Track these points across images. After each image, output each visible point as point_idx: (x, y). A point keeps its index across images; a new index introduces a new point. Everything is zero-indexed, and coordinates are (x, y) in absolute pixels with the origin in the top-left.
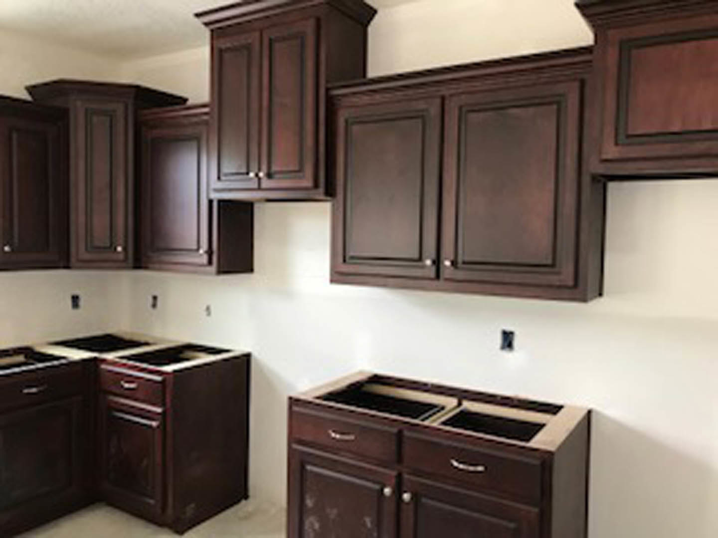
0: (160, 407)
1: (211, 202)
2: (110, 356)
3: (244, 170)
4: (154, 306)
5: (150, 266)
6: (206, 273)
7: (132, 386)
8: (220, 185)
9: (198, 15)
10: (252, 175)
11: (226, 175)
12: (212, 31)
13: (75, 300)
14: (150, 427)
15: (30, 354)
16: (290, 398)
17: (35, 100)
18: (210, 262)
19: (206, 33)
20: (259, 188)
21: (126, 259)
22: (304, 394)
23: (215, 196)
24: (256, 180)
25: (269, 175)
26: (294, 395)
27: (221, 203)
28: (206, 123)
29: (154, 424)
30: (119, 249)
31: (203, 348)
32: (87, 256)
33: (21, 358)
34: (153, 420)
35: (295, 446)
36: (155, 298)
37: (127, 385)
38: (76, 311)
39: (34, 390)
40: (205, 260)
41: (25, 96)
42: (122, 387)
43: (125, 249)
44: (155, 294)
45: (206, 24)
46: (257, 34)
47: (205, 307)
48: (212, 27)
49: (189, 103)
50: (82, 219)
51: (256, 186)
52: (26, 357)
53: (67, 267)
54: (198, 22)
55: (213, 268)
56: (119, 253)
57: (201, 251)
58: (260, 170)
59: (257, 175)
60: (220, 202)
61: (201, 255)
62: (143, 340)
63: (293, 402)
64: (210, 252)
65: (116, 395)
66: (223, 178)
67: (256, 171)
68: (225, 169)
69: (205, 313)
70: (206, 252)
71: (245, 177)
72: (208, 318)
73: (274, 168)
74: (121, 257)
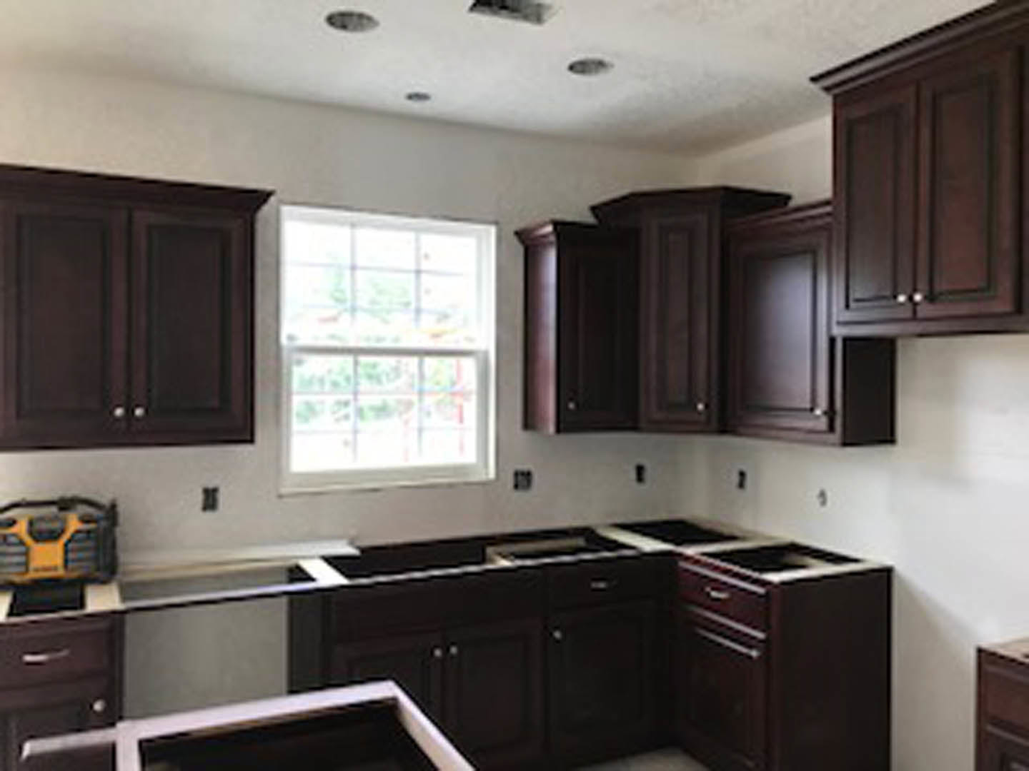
0: (763, 631)
1: (832, 341)
2: (691, 551)
3: (888, 293)
4: (741, 485)
5: (742, 430)
6: (825, 444)
7: (722, 596)
8: (848, 316)
9: (814, 80)
10: (902, 298)
11: (858, 300)
12: (835, 97)
13: (640, 470)
14: (750, 657)
15: (591, 538)
16: (980, 651)
17: (600, 221)
18: (831, 428)
19: (828, 100)
20: (914, 318)
21: (708, 421)
22: (1004, 646)
23: (839, 332)
24: (909, 305)
25: (931, 298)
26: (985, 644)
27: (848, 343)
28: (827, 228)
29: (754, 653)
30: (700, 407)
31: (820, 554)
32: (658, 416)
33: (580, 542)
34: (751, 647)
35: (990, 728)
36: (742, 474)
37: (714, 594)
38: (642, 487)
39: (602, 585)
40: (823, 424)
41: (589, 219)
42: (708, 594)
43: (707, 406)
44: (744, 468)
45: (827, 89)
46: (912, 89)
47: (817, 492)
48: (837, 91)
49: (793, 204)
50: (654, 368)
51: (909, 314)
52: (587, 540)
53: (635, 428)
54: (815, 88)
55: (836, 437)
56: (700, 413)
57: (818, 412)
58: (915, 290)
59: (911, 298)
60: (846, 340)
61: (818, 417)
62: (726, 531)
63: (984, 656)
64: (830, 413)
65: (700, 605)
66: (852, 305)
67: (909, 290)
68: (857, 293)
69: (817, 502)
70: (825, 413)
71: (892, 302)
72: (823, 509)
73: (941, 286)
74: (703, 418)
